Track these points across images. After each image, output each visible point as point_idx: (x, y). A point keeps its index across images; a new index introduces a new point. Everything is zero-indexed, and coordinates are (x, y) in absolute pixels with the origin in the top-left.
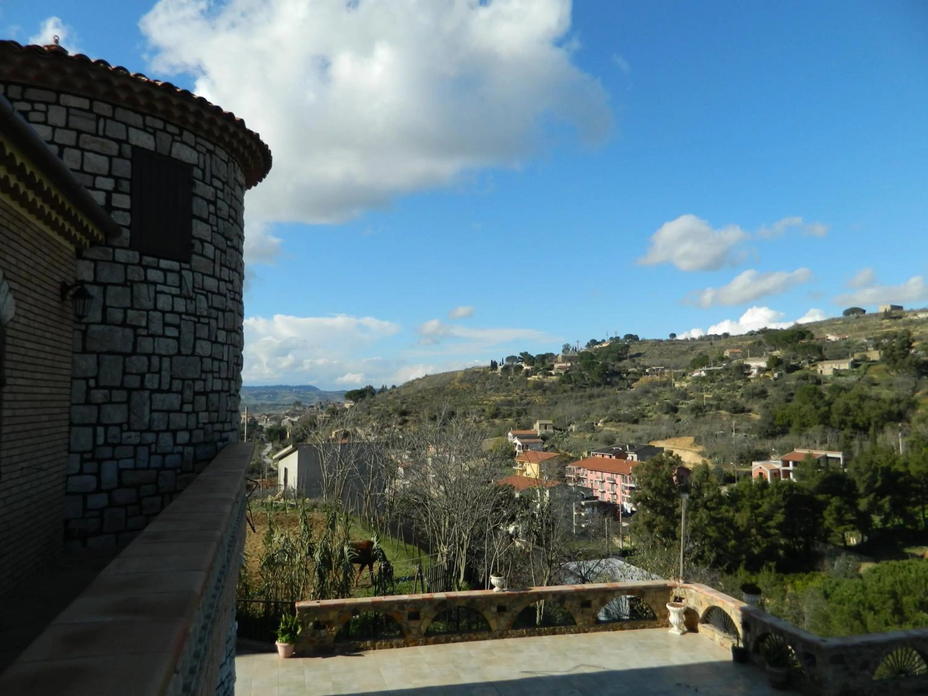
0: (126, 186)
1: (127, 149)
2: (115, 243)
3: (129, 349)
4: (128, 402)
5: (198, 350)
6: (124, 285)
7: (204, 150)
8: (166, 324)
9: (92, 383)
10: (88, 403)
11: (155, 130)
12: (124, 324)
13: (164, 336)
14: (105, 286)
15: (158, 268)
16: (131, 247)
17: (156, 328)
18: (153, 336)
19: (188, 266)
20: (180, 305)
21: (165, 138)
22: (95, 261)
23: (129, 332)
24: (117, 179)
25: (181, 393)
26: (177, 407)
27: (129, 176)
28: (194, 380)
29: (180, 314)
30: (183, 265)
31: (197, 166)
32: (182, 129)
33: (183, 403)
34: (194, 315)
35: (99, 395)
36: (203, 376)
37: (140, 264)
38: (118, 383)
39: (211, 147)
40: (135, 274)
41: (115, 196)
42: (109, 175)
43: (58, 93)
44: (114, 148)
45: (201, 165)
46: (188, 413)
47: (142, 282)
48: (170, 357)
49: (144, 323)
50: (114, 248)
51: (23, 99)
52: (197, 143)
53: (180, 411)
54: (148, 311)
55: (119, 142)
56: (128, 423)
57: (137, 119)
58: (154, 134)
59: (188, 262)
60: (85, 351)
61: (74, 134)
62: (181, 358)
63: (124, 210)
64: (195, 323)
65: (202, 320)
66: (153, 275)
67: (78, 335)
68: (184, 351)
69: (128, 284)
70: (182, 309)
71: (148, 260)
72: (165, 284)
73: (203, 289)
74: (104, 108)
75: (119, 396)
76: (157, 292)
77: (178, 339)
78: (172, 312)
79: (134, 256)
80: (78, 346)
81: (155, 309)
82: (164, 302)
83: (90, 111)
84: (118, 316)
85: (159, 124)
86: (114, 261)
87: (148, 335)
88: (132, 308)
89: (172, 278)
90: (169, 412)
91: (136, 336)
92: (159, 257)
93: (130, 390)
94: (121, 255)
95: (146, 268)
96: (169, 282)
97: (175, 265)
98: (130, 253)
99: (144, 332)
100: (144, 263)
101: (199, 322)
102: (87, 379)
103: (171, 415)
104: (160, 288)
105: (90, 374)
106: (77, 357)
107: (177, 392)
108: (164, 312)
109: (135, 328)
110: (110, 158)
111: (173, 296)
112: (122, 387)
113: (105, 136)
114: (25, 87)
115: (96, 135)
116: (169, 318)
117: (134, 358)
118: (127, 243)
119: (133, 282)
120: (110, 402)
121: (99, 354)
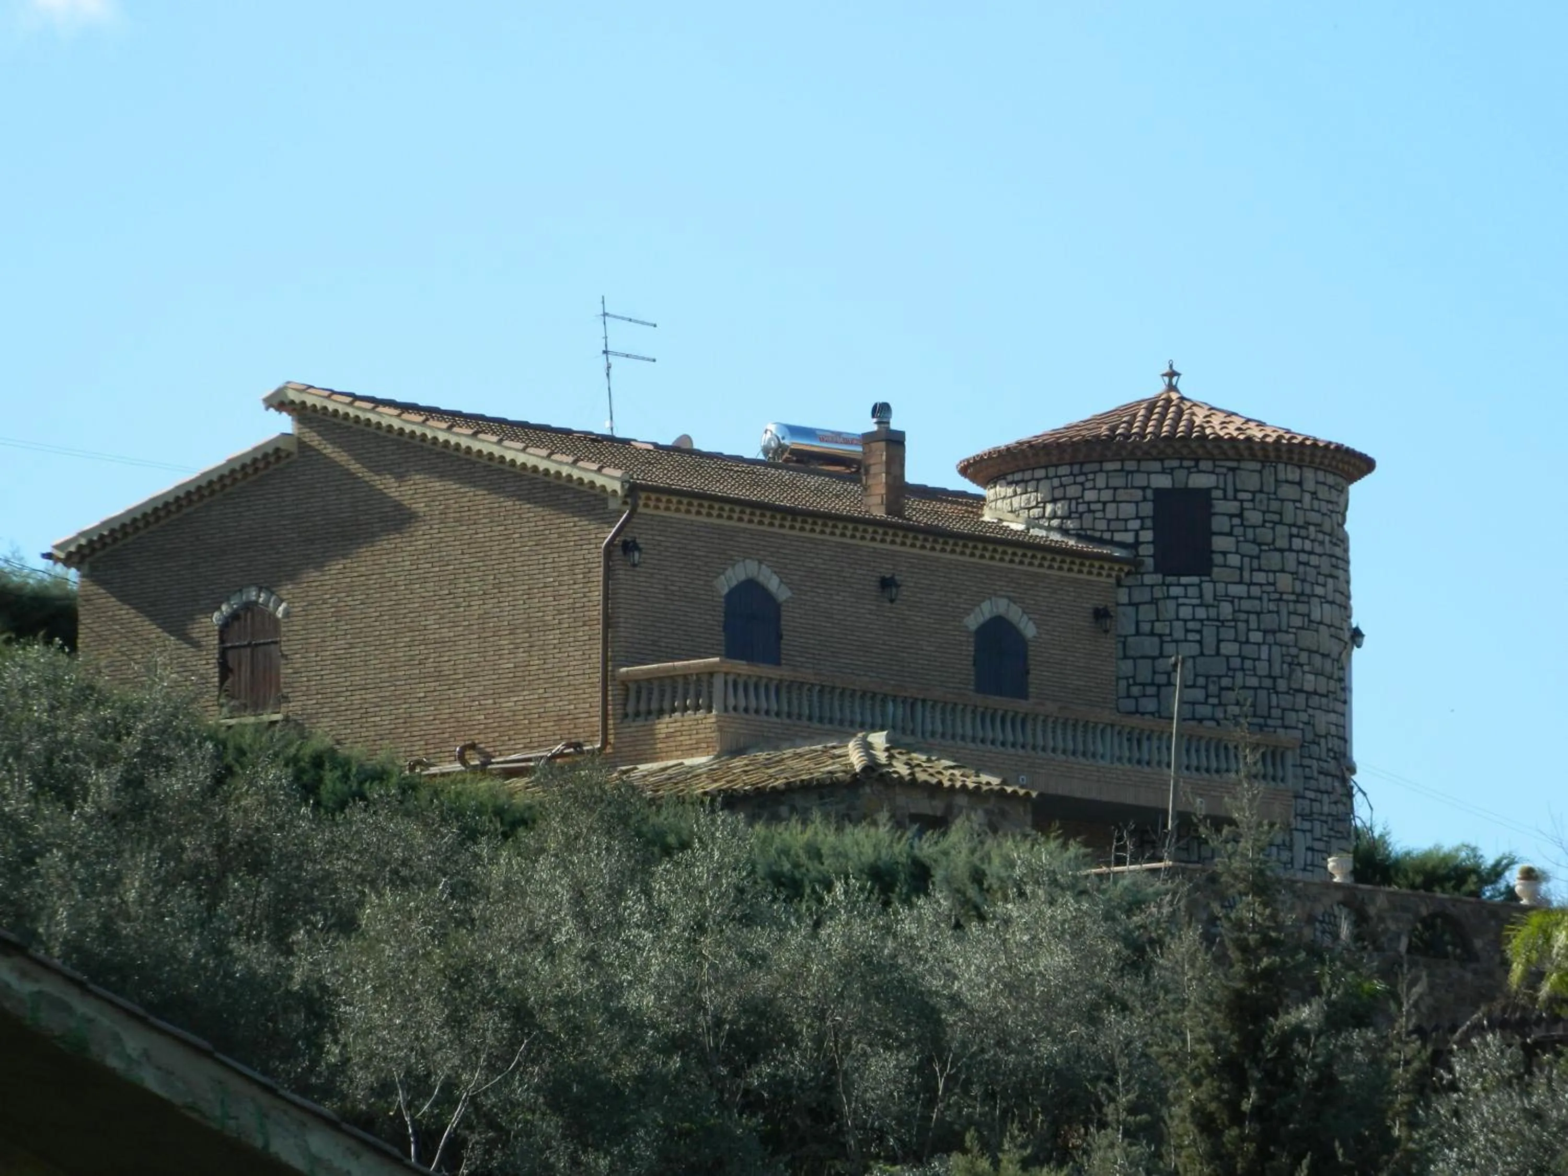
0: (1149, 523)
1: (1149, 494)
2: (1142, 570)
3: (1157, 653)
4: (1158, 695)
5: (1223, 651)
6: (1151, 603)
7: (1224, 470)
8: (1187, 631)
9: (1131, 681)
10: (1129, 696)
11: (1172, 469)
12: (1152, 634)
13: (1186, 641)
14: (1136, 605)
15: (1179, 585)
16: (1156, 572)
17: (1179, 634)
18: (1177, 641)
19: (1207, 578)
20: (1201, 613)
21: (1181, 475)
22: (1129, 587)
23: (1156, 640)
24: (1142, 519)
25: (1205, 687)
26: (1202, 700)
27: (1151, 514)
28: (1220, 677)
29: (1201, 620)
30: (1204, 578)
31: (1217, 488)
32: (1197, 460)
33: (1207, 696)
34: (1218, 620)
35: (1135, 690)
36: (1230, 673)
37: (1163, 584)
38: (1149, 681)
39: (1233, 464)
40: (1158, 593)
41: (1141, 533)
42: (1137, 517)
43: (1101, 462)
44: (1139, 494)
45: (1222, 485)
46: (1214, 705)
47: (1164, 598)
48: (1194, 657)
49: (1167, 631)
50: (1142, 574)
51: (1081, 474)
52: (1215, 466)
53: (1206, 703)
54: (1170, 621)
55: (1143, 489)
56: (1159, 712)
57: (1157, 466)
58: (1171, 473)
59: (1209, 575)
60: (1125, 657)
61: (1111, 491)
62: (1202, 659)
63: (1148, 543)
64: (1218, 627)
65: (1226, 624)
66: (1175, 591)
67: (1120, 646)
68: (1206, 652)
69: (1154, 601)
70: (1204, 616)
71: (1169, 579)
72: (1186, 597)
73: (1227, 595)
74: (1131, 465)
75: (1151, 690)
76: (1178, 605)
77: (1200, 642)
78: (1194, 619)
79: (1158, 578)
80: (1121, 654)
81: (1178, 619)
82: (1185, 612)
83: (1122, 470)
84: (1146, 627)
85: (1175, 463)
86: (1143, 585)
87: (1173, 641)
88: (1158, 620)
89: (1192, 591)
90: (1194, 703)
91: (1162, 642)
92: (1180, 574)
93: (1159, 686)
94: (1148, 579)
95: (1168, 586)
96: (1189, 594)
97: (1195, 580)
98: (1154, 576)
99: (1168, 639)
100: (1167, 582)
101: (1223, 626)
102: (1127, 678)
103: (1197, 706)
104: (1181, 601)
105: (1129, 675)
106: (1120, 662)
107: (1201, 687)
108: (1185, 621)
109: (1160, 636)
110: (1137, 503)
111: (1194, 606)
112: (1153, 684)
113: (1133, 487)
114: (1082, 464)
115: (1126, 488)
116: (1191, 625)
117: (1161, 660)
118: (1151, 569)
119: (1158, 599)
120: (1144, 696)
121: (1134, 659)
